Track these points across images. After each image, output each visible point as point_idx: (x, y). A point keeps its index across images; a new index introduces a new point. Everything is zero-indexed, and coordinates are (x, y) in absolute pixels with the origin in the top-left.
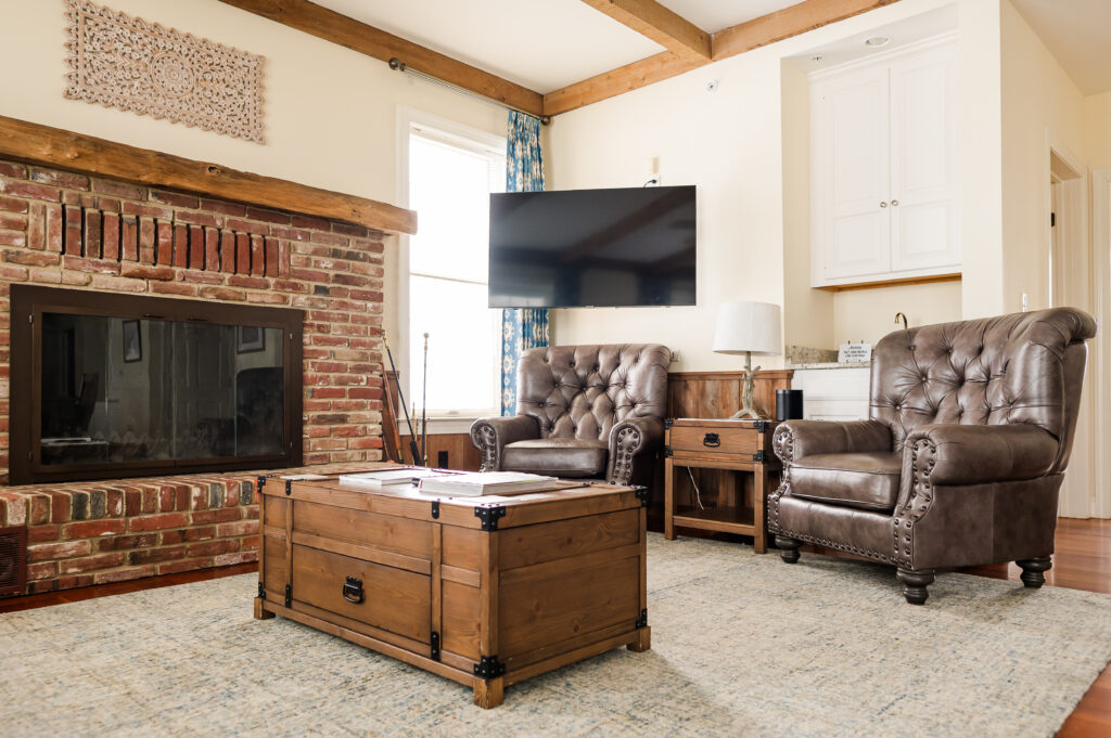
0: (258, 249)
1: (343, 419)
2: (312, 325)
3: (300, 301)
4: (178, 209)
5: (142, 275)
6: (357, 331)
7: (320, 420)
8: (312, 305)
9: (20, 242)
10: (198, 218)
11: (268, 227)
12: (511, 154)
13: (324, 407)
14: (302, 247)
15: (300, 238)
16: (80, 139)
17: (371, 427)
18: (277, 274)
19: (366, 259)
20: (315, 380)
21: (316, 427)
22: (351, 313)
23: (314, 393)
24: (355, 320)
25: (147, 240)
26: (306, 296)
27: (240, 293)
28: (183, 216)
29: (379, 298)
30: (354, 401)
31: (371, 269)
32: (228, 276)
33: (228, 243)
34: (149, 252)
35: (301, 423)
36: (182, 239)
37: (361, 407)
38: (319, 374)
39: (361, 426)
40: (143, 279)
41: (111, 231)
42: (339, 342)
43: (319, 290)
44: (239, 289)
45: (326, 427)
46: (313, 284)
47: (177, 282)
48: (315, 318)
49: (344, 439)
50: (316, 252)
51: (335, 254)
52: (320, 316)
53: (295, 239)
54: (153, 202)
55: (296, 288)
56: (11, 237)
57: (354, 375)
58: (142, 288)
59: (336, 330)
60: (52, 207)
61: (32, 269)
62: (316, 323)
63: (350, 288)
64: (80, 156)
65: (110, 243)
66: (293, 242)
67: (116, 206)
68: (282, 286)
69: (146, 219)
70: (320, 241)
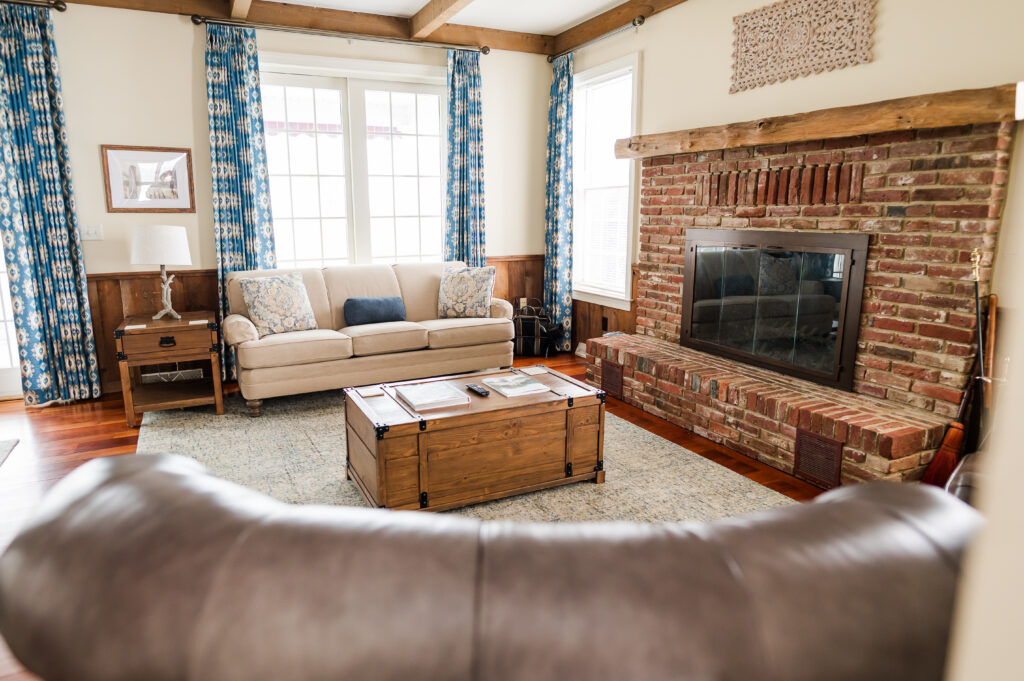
0: (831, 177)
1: (907, 357)
2: (880, 250)
3: (870, 225)
4: (773, 158)
5: (745, 215)
6: (938, 256)
7: (878, 351)
8: (882, 228)
9: (692, 202)
10: (785, 161)
11: (844, 153)
13: (884, 338)
14: (876, 167)
15: (875, 157)
17: (945, 374)
18: (848, 200)
19: (966, 163)
20: (878, 309)
21: (874, 357)
22: (935, 234)
23: (876, 323)
24: (937, 242)
25: (751, 188)
26: (876, 220)
27: (811, 222)
28: (776, 162)
30: (924, 339)
31: (971, 177)
32: (803, 207)
33: (807, 175)
34: (750, 197)
35: (858, 350)
36: (773, 183)
37: (935, 348)
38: (883, 303)
39: (933, 370)
40: (747, 217)
41: (732, 183)
42: (913, 269)
43: (892, 211)
44: (811, 219)
45: (886, 361)
46: (887, 204)
47: (768, 218)
48: (886, 242)
49: (908, 379)
50: (893, 169)
51: (918, 165)
52: (891, 240)
53: (870, 159)
54: (759, 157)
55: (866, 212)
56: (689, 200)
57: (927, 309)
59: (911, 255)
60: (707, 175)
61: (697, 218)
62: (886, 247)
63: (938, 203)
64: (692, 145)
65: (731, 194)
66: (868, 164)
67: (736, 166)
68: (851, 211)
69: (752, 172)
70: (899, 154)
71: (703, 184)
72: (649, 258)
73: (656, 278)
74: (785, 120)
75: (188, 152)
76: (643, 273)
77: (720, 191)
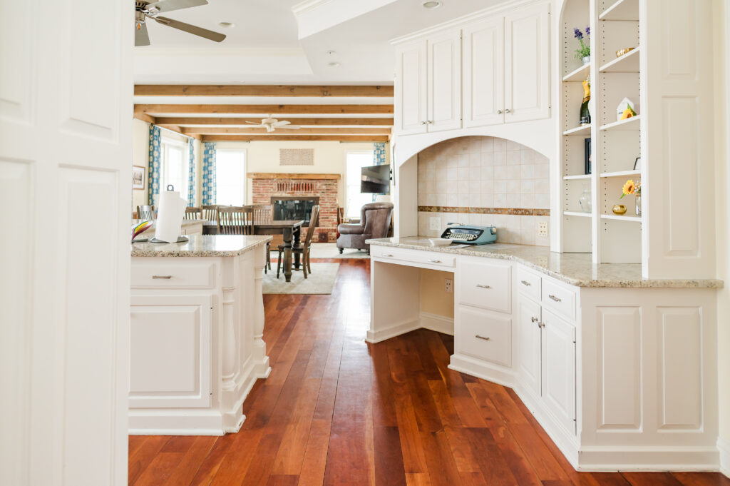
0: (310, 186)
1: (327, 218)
3: (318, 195)
5: (290, 193)
6: (331, 200)
7: (323, 218)
8: (321, 195)
9: (272, 190)
10: (298, 182)
11: (312, 182)
12: (374, 153)
13: (324, 216)
14: (319, 184)
16: (277, 174)
17: (334, 220)
18: (314, 190)
19: (334, 185)
22: (330, 196)
24: (330, 198)
25: (290, 187)
27: (307, 195)
28: (296, 182)
29: (336, 193)
30: (330, 214)
31: (334, 187)
32: (304, 192)
33: (304, 186)
34: (291, 189)
35: (319, 219)
36: (296, 186)
37: (332, 216)
38: (323, 209)
39: (332, 219)
41: (285, 186)
42: (327, 202)
45: (324, 220)
46: (321, 191)
47: (295, 194)
49: (328, 222)
50: (322, 185)
51: (325, 185)
52: (323, 197)
53: (317, 183)
54: (291, 180)
55: (318, 192)
57: (330, 209)
58: (289, 195)
59: (326, 200)
61: (274, 194)
62: (322, 199)
63: (330, 191)
65: (285, 188)
67: (285, 182)
68: (315, 192)
69: (290, 184)
70: (323, 183)
71: (275, 186)
74: (302, 174)
75: (145, 168)
77: (281, 187)
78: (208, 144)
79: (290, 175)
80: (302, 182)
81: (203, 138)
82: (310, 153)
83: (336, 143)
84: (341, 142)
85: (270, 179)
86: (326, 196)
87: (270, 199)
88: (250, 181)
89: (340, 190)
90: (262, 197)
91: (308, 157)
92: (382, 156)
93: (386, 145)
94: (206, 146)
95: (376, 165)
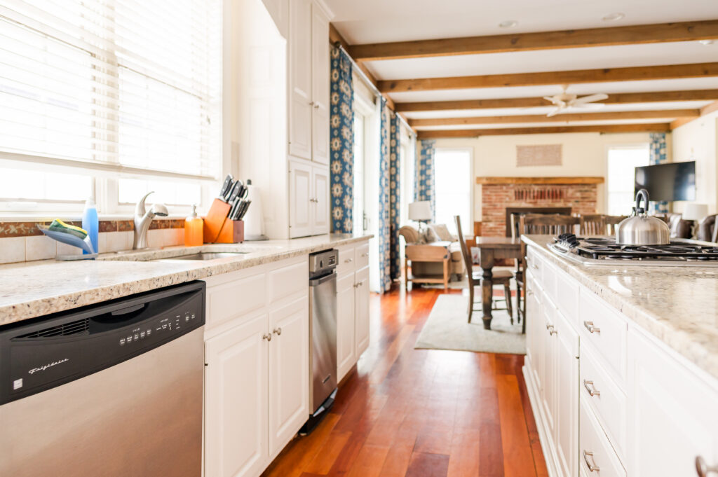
0: (559, 193)
2: (574, 211)
3: (570, 205)
4: (538, 187)
5: (531, 203)
8: (574, 206)
9: (508, 199)
10: (543, 188)
11: (561, 188)
12: (651, 148)
14: (570, 191)
15: (570, 189)
18: (564, 198)
19: (591, 191)
22: (586, 207)
25: (532, 195)
26: (572, 203)
27: (554, 204)
28: (540, 188)
29: (595, 201)
31: (592, 194)
32: (551, 201)
33: (551, 193)
34: (532, 197)
36: (539, 194)
41: (524, 195)
43: (576, 201)
46: (574, 200)
47: (538, 204)
48: (575, 209)
50: (575, 192)
51: (581, 191)
52: (577, 208)
53: (568, 189)
54: (533, 186)
55: (569, 201)
56: (506, 198)
58: (531, 206)
59: (581, 211)
61: (510, 204)
63: (586, 200)
64: (518, 181)
65: (524, 197)
68: (565, 201)
69: (532, 191)
70: (576, 189)
71: (512, 193)
72: (487, 218)
73: (491, 225)
76: (484, 224)
77: (520, 195)
78: (425, 142)
79: (534, 179)
80: (549, 188)
81: (421, 136)
82: (558, 149)
83: (594, 136)
84: (601, 133)
85: (504, 185)
86: (581, 207)
87: (504, 211)
88: (479, 188)
89: (599, 198)
90: (495, 208)
91: (554, 155)
92: (662, 151)
93: (667, 136)
94: (423, 145)
95: (653, 163)
